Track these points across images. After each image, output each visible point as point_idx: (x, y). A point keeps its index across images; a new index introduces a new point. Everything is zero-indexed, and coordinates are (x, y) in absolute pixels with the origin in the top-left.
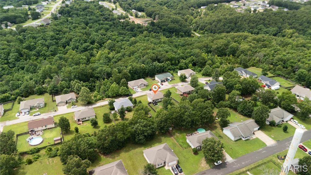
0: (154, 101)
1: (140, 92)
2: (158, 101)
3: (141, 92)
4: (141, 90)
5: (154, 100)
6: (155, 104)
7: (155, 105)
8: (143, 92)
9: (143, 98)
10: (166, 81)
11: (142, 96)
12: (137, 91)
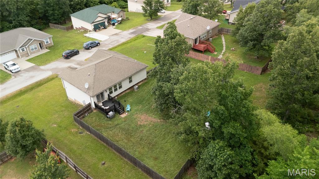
0: (100, 96)
1: (27, 70)
2: (119, 91)
3: (32, 69)
4: (31, 65)
5: (102, 94)
6: (111, 113)
7: (113, 117)
8: (42, 67)
9: (41, 93)
10: (106, 23)
11: (39, 84)
12: (12, 68)
